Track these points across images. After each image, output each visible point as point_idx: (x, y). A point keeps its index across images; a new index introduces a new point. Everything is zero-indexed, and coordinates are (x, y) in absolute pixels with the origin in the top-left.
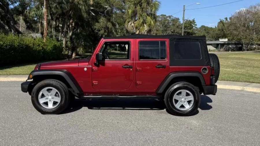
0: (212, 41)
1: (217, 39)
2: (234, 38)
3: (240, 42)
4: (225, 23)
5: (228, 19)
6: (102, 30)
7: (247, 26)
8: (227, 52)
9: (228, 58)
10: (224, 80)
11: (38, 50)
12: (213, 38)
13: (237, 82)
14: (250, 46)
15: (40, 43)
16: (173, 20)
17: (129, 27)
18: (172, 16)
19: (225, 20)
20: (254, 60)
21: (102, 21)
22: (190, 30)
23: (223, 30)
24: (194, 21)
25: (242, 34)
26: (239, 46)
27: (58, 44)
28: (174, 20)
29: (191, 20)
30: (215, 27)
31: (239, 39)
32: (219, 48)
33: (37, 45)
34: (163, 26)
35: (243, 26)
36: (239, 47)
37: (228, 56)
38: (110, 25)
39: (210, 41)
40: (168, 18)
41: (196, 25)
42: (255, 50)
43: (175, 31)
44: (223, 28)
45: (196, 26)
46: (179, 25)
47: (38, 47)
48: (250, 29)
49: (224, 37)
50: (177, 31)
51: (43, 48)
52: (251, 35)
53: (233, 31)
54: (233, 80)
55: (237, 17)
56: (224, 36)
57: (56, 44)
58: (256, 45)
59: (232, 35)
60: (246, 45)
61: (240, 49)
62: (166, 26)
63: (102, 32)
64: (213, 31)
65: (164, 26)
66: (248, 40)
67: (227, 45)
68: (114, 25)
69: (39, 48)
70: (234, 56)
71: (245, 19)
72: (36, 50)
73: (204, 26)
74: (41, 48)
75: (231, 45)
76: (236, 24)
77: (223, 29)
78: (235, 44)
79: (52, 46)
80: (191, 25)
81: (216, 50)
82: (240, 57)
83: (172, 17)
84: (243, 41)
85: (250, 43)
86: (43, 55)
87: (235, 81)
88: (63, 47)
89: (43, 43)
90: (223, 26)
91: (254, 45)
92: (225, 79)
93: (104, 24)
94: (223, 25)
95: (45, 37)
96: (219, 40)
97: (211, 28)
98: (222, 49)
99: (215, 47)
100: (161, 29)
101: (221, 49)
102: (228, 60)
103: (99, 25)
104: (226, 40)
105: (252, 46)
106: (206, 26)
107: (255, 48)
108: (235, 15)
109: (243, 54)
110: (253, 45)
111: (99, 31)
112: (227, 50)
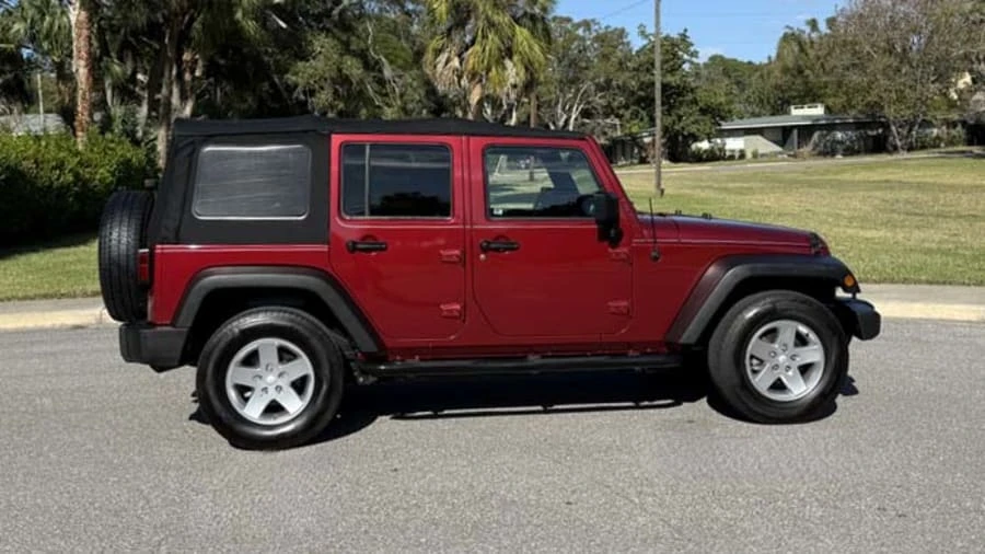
0: (759, 115)
1: (780, 108)
2: (854, 102)
3: (878, 114)
4: (808, 41)
5: (823, 27)
6: (322, 88)
7: (899, 50)
8: (828, 161)
9: (841, 185)
10: (893, 281)
11: (56, 184)
12: (763, 107)
13: (948, 287)
14: (917, 133)
15: (62, 155)
16: (601, 39)
17: (442, 73)
18: (593, 20)
19: (807, 29)
20: (953, 187)
21: (320, 53)
22: (673, 75)
23: (801, 72)
24: (684, 37)
25: (883, 82)
26: (875, 133)
27: (137, 156)
28: (606, 34)
29: (674, 35)
30: (770, 58)
31: (872, 107)
32: (792, 143)
33: (54, 163)
34: (563, 64)
35: (885, 52)
36: (873, 136)
37: (839, 177)
38: (353, 68)
39: (752, 120)
40: (580, 32)
41: (695, 54)
42: (938, 146)
43: (611, 80)
44: (801, 63)
45: (694, 60)
46: (626, 57)
47: (58, 172)
48: (914, 64)
49: (807, 99)
50: (620, 83)
51: (77, 175)
52: (919, 87)
53: (847, 73)
54: (930, 279)
55: (861, 16)
56: (808, 97)
57: (129, 155)
58: (942, 125)
59: (844, 89)
60: (901, 127)
61: (879, 146)
62: (573, 63)
63: (324, 97)
64: (762, 76)
65: (566, 62)
66: (909, 108)
67: (825, 132)
68: (370, 66)
69: (62, 179)
70: (862, 176)
71: (892, 22)
72: (50, 186)
73: (721, 58)
74: (70, 178)
75: (840, 131)
76: (856, 44)
77: (799, 67)
78: (858, 125)
79: (115, 166)
80: (675, 55)
81: (780, 153)
82: (890, 177)
83: (596, 27)
84: (890, 112)
85: (919, 120)
86: (76, 207)
87: (938, 283)
88: (160, 170)
89: (77, 153)
90: (803, 55)
91: (934, 126)
92: (896, 278)
93: (330, 63)
94: (802, 50)
95: (82, 131)
96: (787, 113)
97: (750, 63)
98: (807, 149)
99: (775, 142)
100: (557, 76)
101: (801, 150)
102: (846, 194)
103: (311, 71)
104: (819, 111)
105: (928, 131)
106: (728, 56)
107: (939, 138)
108: (851, 10)
109: (896, 164)
110: (929, 127)
111: (312, 93)
112: (829, 151)
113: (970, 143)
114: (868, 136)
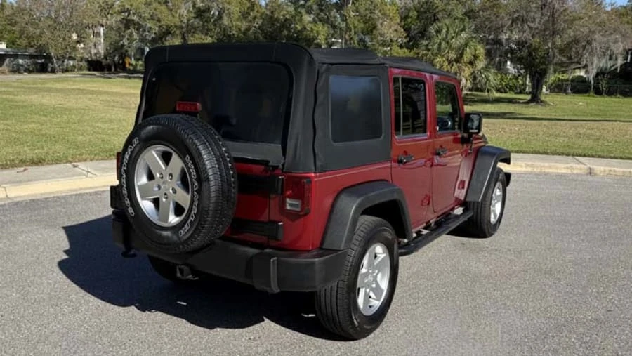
8: (17, 76)
26: (40, 61)
31: (43, 47)
36: (40, 63)
42: (74, 71)
60: (58, 59)
61: (43, 69)
66: (63, 49)
67: (12, 59)
75: (23, 59)
78: (31, 57)
84: (52, 51)
104: (3, 46)
107: (74, 66)
112: (16, 70)
113: (89, 70)
114: (37, 63)
